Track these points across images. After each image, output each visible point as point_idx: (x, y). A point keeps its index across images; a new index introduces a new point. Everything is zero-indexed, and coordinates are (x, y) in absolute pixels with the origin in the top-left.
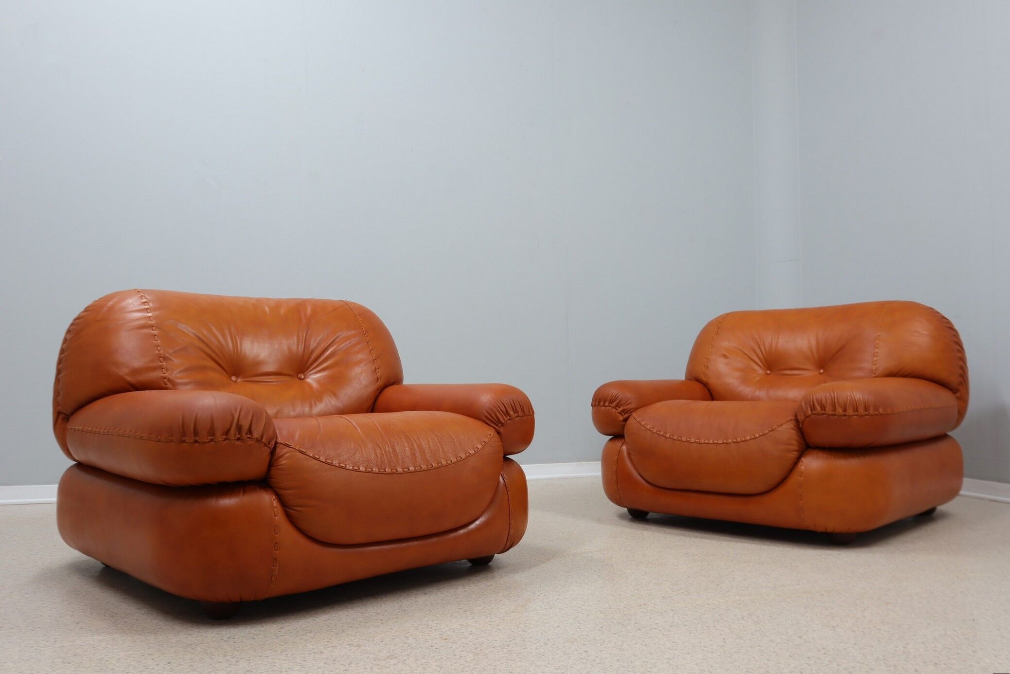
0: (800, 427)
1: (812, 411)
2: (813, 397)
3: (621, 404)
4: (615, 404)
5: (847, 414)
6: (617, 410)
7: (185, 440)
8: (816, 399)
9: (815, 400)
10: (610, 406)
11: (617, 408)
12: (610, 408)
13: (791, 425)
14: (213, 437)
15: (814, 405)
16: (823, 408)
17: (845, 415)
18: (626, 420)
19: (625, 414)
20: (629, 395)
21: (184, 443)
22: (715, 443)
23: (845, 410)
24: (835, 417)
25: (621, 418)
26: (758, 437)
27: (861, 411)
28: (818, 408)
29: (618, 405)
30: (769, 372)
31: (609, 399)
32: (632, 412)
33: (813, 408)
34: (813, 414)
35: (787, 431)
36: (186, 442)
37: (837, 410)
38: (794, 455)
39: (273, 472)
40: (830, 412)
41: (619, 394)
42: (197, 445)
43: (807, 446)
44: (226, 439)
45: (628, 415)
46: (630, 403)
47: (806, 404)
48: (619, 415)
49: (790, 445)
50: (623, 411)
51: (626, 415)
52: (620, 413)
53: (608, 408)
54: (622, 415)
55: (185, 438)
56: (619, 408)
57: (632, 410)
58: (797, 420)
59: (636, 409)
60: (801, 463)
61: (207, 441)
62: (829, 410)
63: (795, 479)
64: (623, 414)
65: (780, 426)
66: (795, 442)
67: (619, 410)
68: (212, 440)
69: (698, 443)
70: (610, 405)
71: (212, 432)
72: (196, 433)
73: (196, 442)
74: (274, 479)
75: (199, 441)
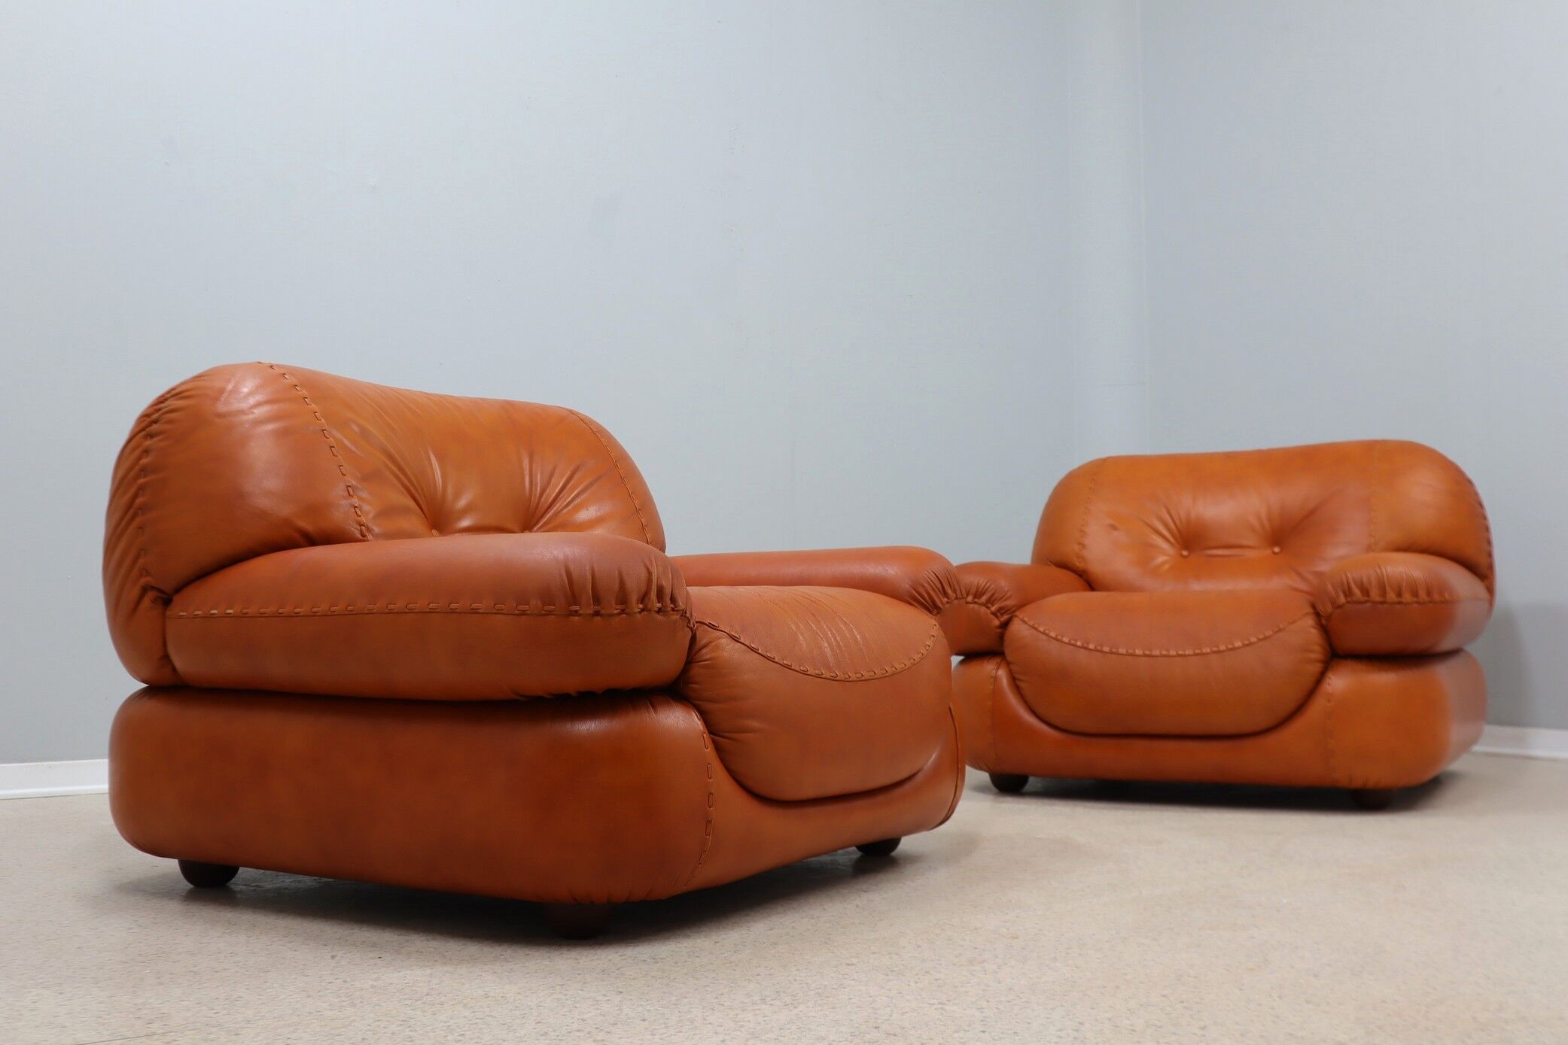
0: (1325, 626)
1: (1346, 596)
2: (1346, 576)
3: (995, 599)
4: (984, 599)
5: (1404, 600)
6: (988, 608)
7: (576, 611)
8: (1353, 579)
9: (1351, 581)
10: (975, 603)
11: (990, 605)
12: (976, 606)
13: (1309, 622)
14: (624, 606)
15: (1349, 588)
16: (1365, 592)
17: (1400, 603)
18: (1005, 625)
19: (1002, 614)
20: (1004, 584)
21: (575, 616)
22: (1181, 656)
23: (1399, 594)
24: (1385, 606)
25: (996, 622)
26: (1254, 643)
27: (1423, 595)
28: (1357, 592)
29: (991, 601)
30: (1185, 553)
31: (973, 590)
32: (1014, 612)
33: (1348, 592)
34: (1349, 602)
35: (1306, 631)
36: (580, 615)
37: (1388, 596)
38: (1317, 668)
39: (696, 671)
40: (1378, 599)
41: (988, 584)
42: (598, 619)
43: (1335, 655)
44: (643, 610)
45: (1010, 616)
46: (1009, 597)
47: (1333, 587)
48: (992, 616)
49: (1312, 651)
50: (1000, 609)
51: (1005, 617)
52: (994, 614)
53: (972, 606)
54: (997, 617)
55: (577, 608)
56: (993, 605)
57: (1014, 609)
58: (1317, 614)
59: (1021, 606)
60: (1327, 681)
61: (616, 612)
62: (1375, 595)
63: (1317, 708)
64: (998, 614)
65: (1293, 622)
66: (1317, 648)
67: (993, 609)
68: (623, 611)
69: (1148, 656)
70: (976, 600)
71: (623, 598)
72: (597, 599)
73: (597, 613)
74: (696, 683)
75: (602, 612)
